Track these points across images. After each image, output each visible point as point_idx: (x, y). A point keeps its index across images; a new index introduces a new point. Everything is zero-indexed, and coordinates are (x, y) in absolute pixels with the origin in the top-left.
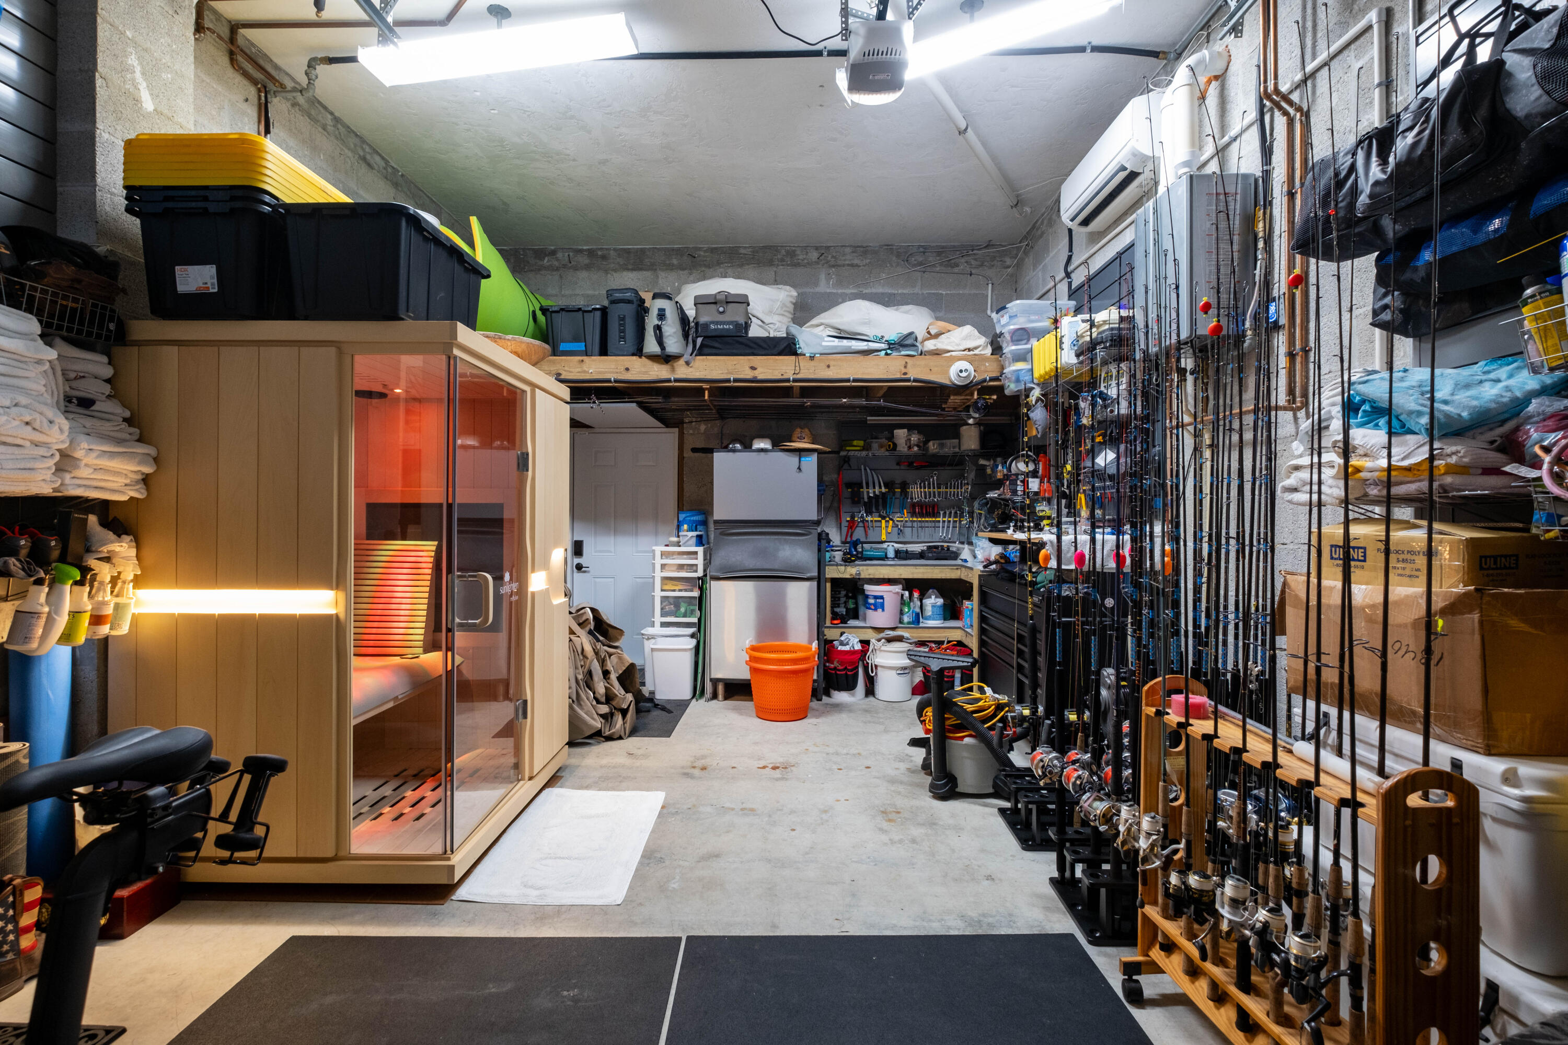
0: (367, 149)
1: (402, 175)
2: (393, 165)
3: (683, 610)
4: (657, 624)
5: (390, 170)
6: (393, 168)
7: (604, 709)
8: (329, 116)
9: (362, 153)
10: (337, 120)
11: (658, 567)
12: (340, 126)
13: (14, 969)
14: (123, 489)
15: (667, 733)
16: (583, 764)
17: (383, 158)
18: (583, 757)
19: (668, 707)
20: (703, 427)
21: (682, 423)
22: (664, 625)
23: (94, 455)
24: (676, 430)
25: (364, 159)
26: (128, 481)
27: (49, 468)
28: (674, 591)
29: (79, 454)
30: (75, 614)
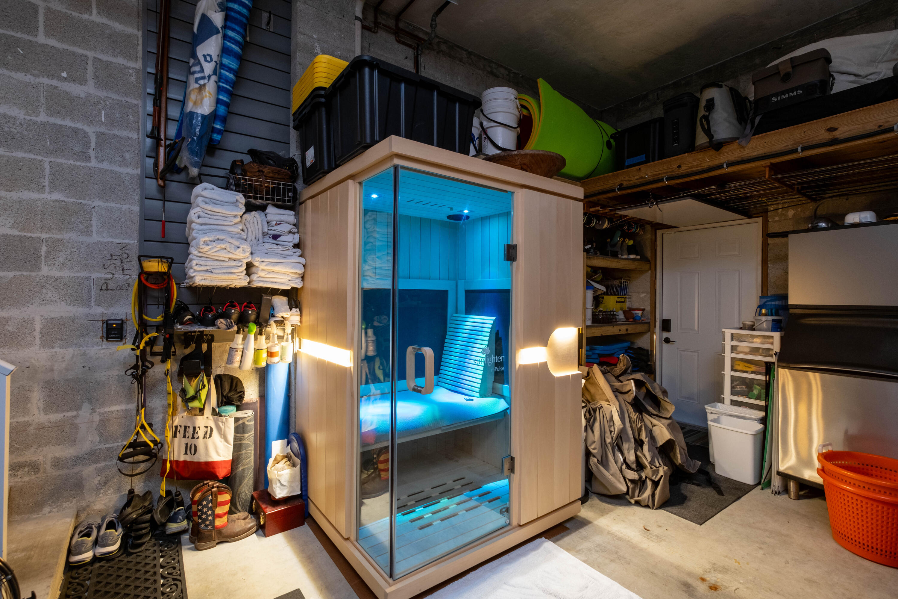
0: (494, 66)
1: (522, 76)
2: (515, 71)
3: (756, 392)
4: (727, 401)
5: (512, 75)
6: (515, 73)
7: (632, 475)
8: (465, 52)
9: (489, 69)
10: (470, 53)
11: (728, 349)
12: (472, 57)
13: (211, 535)
14: (287, 282)
15: (701, 520)
16: (596, 522)
17: (506, 69)
18: (603, 513)
19: (723, 486)
20: (791, 213)
21: (767, 211)
22: (734, 403)
23: (264, 264)
24: (760, 220)
25: (492, 73)
26: (290, 278)
27: (242, 272)
28: (746, 372)
29: (256, 264)
30: (257, 351)
